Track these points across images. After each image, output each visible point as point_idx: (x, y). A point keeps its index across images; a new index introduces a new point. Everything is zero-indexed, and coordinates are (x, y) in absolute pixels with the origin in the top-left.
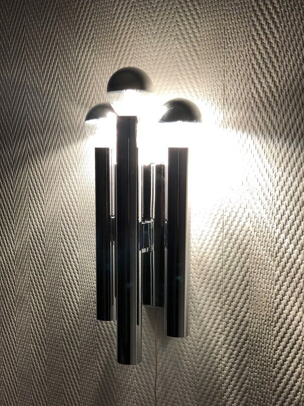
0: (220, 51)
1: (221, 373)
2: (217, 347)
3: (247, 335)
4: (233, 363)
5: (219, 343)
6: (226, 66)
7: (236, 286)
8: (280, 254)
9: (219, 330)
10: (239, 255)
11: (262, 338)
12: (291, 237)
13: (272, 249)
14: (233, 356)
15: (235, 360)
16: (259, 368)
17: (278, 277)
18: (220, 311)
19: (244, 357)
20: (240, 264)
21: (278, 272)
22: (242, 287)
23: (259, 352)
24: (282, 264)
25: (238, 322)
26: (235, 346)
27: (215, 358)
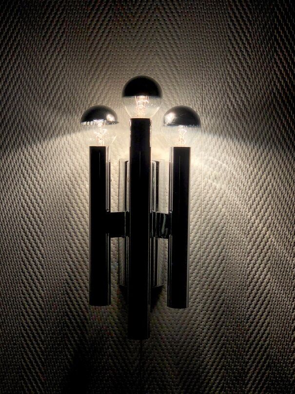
0: (198, 69)
1: (199, 336)
2: (195, 314)
3: (224, 300)
4: (211, 326)
5: (197, 311)
6: (204, 82)
7: (213, 261)
8: (252, 232)
9: (197, 300)
10: (216, 235)
11: (237, 300)
12: (261, 218)
13: (245, 228)
14: (210, 319)
15: (212, 323)
16: (234, 325)
17: (250, 250)
18: (198, 284)
19: (220, 318)
20: (217, 243)
21: (250, 246)
22: (219, 261)
23: (233, 312)
24: (254, 239)
25: (215, 290)
26: (213, 311)
27: (194, 324)
